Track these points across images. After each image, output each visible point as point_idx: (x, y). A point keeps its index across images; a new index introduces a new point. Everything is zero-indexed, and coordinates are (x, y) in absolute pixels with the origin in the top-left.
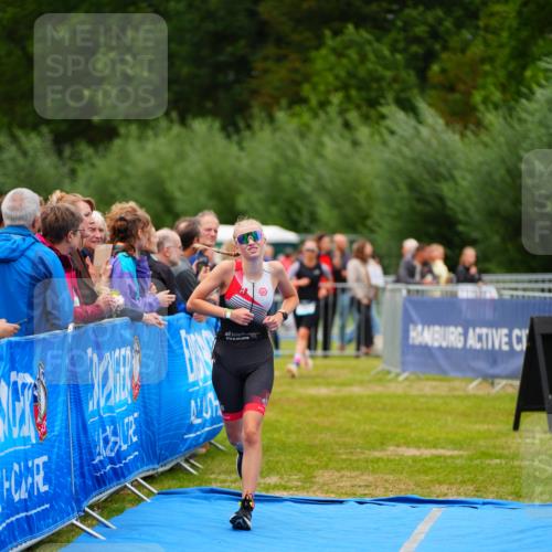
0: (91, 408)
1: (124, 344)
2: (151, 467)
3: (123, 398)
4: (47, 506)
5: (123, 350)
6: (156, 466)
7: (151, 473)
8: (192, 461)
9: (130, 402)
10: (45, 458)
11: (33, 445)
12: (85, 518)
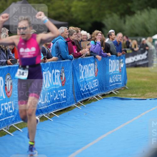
0: (81, 78)
1: (91, 63)
2: (102, 92)
3: (92, 76)
4: (66, 101)
5: (91, 64)
6: (104, 92)
7: (103, 94)
8: (117, 91)
9: (94, 76)
10: (65, 90)
11: (60, 87)
12: (79, 104)
